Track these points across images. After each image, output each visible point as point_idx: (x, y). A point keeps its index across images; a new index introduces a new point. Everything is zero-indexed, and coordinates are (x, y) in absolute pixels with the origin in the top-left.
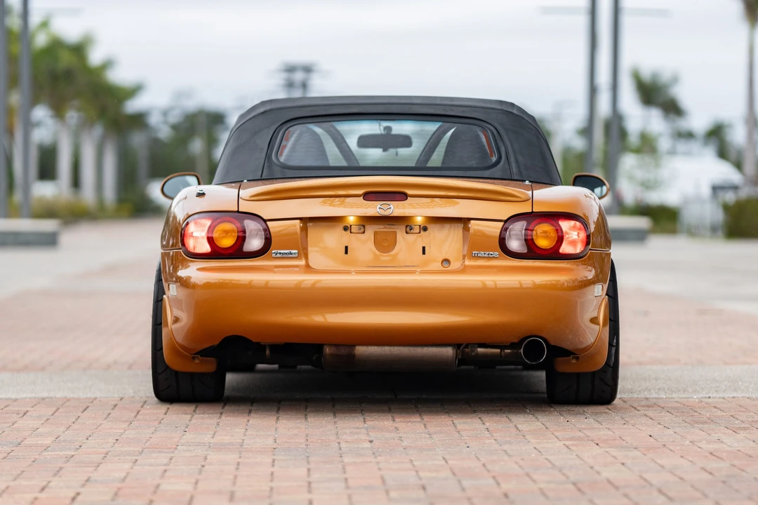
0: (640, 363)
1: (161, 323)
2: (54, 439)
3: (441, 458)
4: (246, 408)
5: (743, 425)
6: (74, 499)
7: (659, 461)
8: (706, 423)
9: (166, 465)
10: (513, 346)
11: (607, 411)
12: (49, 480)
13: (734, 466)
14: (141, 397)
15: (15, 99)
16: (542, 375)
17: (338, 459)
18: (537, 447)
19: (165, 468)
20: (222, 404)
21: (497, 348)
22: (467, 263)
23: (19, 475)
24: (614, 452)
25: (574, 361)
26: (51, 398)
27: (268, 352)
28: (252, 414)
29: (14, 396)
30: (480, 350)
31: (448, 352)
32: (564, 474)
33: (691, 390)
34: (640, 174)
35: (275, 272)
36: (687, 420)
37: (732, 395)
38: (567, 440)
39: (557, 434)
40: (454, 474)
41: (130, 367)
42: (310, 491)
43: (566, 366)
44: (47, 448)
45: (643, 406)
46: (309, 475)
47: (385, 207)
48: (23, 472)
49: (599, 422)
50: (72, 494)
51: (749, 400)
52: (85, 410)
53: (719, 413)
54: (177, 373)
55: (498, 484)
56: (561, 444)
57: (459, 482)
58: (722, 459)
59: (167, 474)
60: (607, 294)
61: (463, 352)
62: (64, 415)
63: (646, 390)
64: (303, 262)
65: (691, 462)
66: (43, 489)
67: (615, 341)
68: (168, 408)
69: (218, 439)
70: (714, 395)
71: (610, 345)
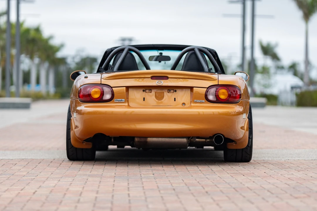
0: (261, 148)
1: (70, 129)
2: (27, 173)
3: (181, 180)
4: (104, 163)
5: (302, 169)
6: (34, 193)
7: (268, 181)
8: (287, 168)
9: (71, 182)
10: (211, 138)
11: (248, 164)
12: (25, 186)
13: (298, 183)
14: (62, 159)
15: (14, 52)
16: (222, 152)
17: (140, 180)
18: (219, 176)
19: (71, 183)
20: (94, 161)
21: (204, 139)
22: (192, 104)
23: (12, 185)
24: (250, 178)
25: (235, 144)
26: (26, 159)
27: (112, 140)
28: (106, 165)
29: (11, 158)
30: (197, 140)
31: (185, 140)
32: (230, 185)
33: (281, 157)
34: (263, 82)
35: (116, 108)
36: (279, 167)
37: (298, 159)
38: (231, 174)
39: (227, 172)
40: (186, 185)
41: (58, 149)
42: (129, 190)
43: (231, 146)
44: (24, 176)
45: (262, 163)
46: (128, 185)
47: (159, 82)
48: (14, 184)
49: (244, 168)
50: (34, 191)
51: (304, 161)
52: (40, 163)
53: (292, 165)
54: (76, 148)
55: (204, 188)
56: (229, 175)
57: (188, 187)
58: (293, 180)
59: (72, 185)
60: (248, 118)
61: (190, 140)
62: (31, 165)
63: (263, 157)
64: (127, 104)
65: (281, 181)
66: (22, 190)
67: (251, 136)
68: (73, 163)
69: (92, 173)
70: (291, 159)
71: (249, 138)
